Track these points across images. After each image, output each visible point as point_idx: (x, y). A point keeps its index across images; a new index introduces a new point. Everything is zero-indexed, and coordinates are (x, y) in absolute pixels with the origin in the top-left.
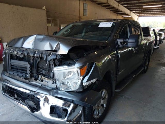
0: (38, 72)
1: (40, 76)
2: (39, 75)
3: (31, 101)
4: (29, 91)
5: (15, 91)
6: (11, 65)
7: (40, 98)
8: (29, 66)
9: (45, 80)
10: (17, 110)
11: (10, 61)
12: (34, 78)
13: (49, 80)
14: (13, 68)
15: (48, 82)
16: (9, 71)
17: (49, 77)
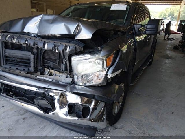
0: (43, 65)
1: (48, 69)
2: (45, 69)
3: (44, 99)
4: (37, 88)
5: (15, 89)
6: (6, 57)
7: (54, 96)
8: (32, 57)
9: (55, 74)
10: (8, 117)
11: (5, 51)
12: (39, 73)
13: (61, 74)
14: (8, 60)
15: (60, 76)
16: (4, 64)
17: (60, 70)
